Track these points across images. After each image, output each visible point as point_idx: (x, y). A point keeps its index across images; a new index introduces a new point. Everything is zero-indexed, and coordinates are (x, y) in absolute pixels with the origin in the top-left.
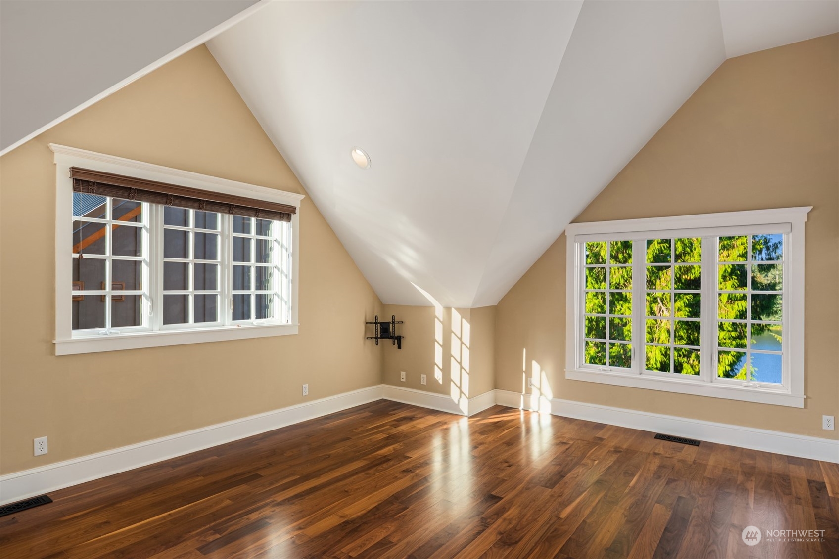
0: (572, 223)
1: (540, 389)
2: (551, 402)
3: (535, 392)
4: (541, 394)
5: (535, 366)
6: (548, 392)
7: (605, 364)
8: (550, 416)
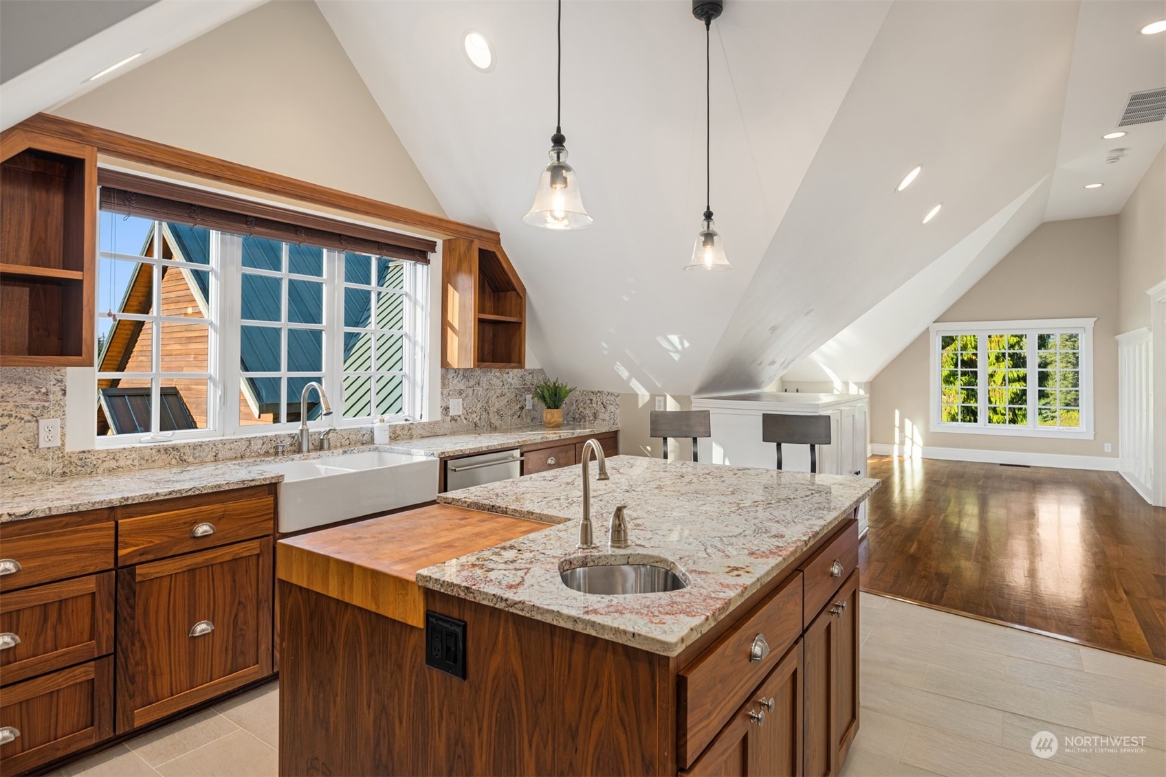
0: (934, 322)
1: (912, 439)
2: (922, 448)
3: (908, 442)
4: (913, 442)
5: (908, 423)
6: (919, 440)
7: (957, 420)
8: (921, 460)
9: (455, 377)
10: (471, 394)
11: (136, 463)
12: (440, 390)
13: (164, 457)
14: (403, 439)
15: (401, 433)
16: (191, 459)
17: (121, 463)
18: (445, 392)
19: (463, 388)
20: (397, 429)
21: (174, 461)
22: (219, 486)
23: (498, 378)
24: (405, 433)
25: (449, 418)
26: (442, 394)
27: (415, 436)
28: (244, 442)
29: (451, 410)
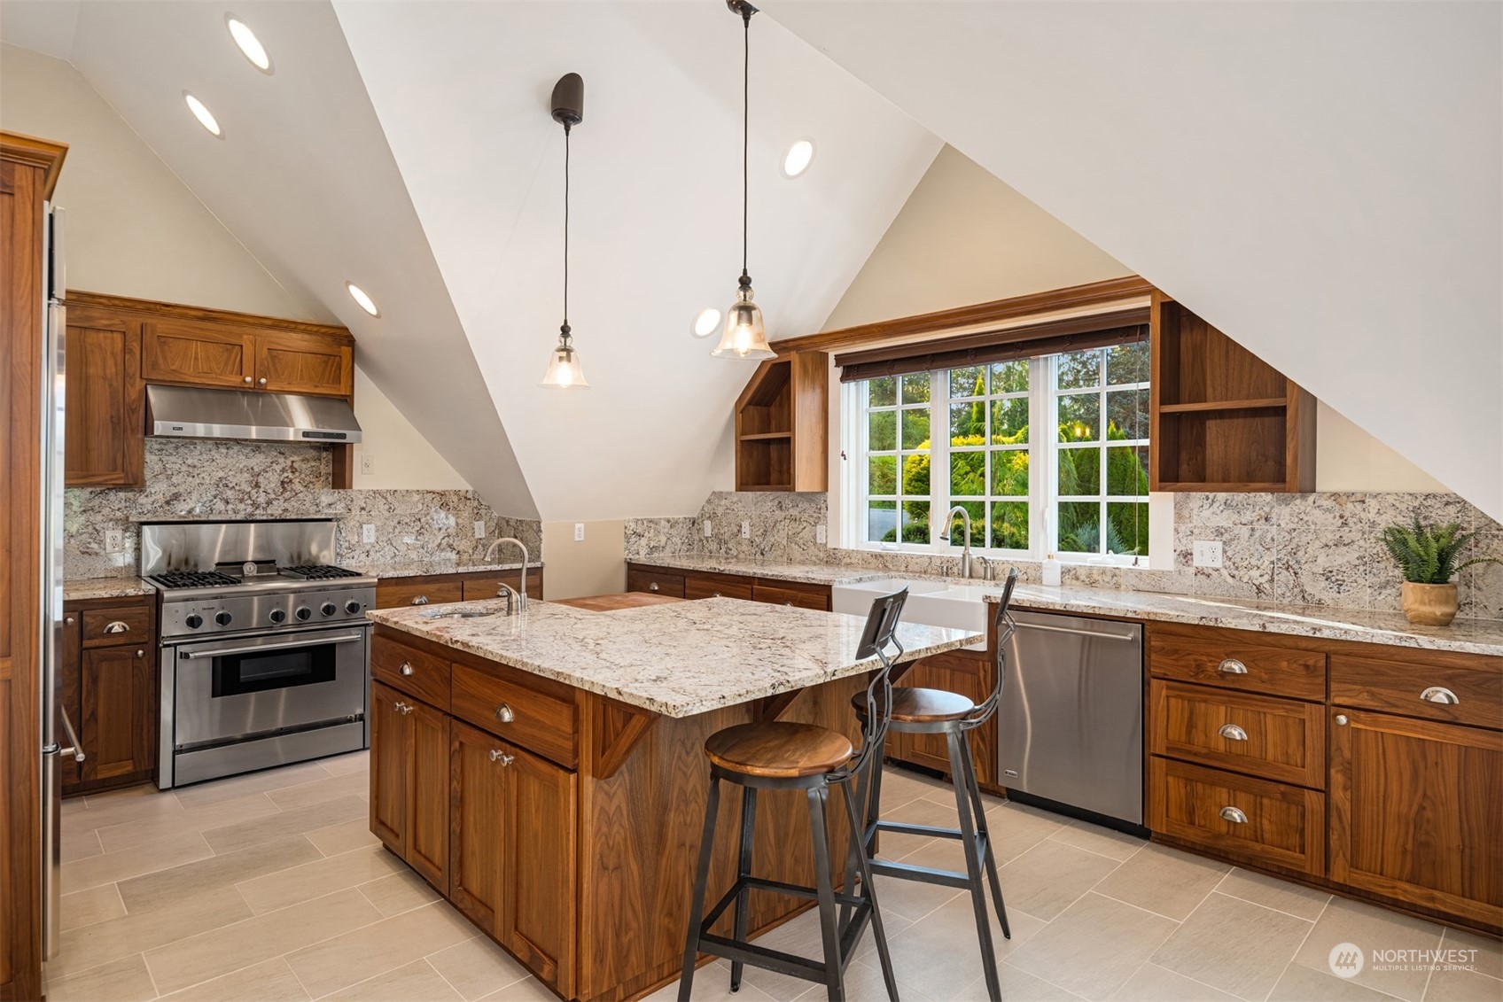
9: (1206, 507)
10: (1247, 535)
11: (860, 562)
12: (1171, 525)
13: (875, 561)
14: (1103, 587)
15: (1099, 578)
16: (891, 566)
17: (853, 561)
18: (1182, 528)
19: (1225, 524)
20: (1094, 572)
21: (880, 566)
22: (795, 578)
23: (1328, 510)
24: (1106, 580)
25: (1192, 571)
26: (1176, 531)
27: (1123, 587)
28: (927, 559)
29: (1195, 557)
